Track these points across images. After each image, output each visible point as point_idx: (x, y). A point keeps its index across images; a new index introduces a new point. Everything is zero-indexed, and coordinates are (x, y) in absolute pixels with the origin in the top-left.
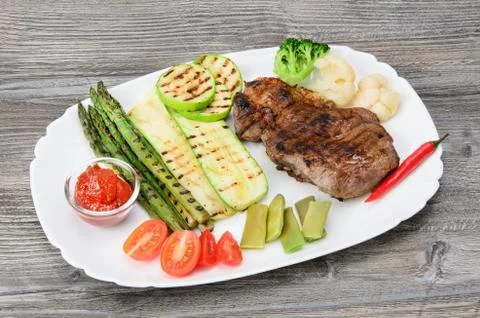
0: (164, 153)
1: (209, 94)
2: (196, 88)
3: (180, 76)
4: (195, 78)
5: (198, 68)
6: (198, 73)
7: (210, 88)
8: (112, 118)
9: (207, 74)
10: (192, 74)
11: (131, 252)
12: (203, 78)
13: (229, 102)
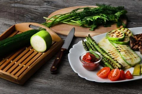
0: (109, 53)
1: (123, 37)
2: (118, 36)
3: (114, 33)
4: (118, 33)
5: (119, 31)
6: (119, 32)
7: (123, 36)
8: (93, 44)
9: (122, 32)
10: (117, 32)
11: (99, 75)
12: (121, 33)
13: (129, 40)
